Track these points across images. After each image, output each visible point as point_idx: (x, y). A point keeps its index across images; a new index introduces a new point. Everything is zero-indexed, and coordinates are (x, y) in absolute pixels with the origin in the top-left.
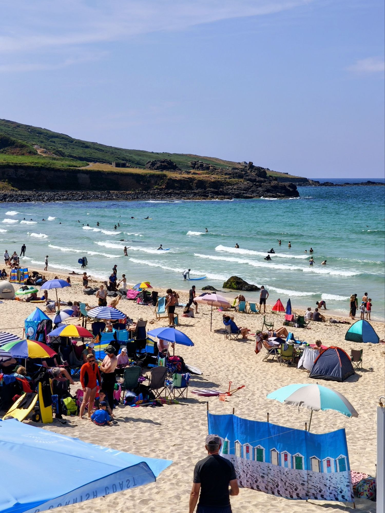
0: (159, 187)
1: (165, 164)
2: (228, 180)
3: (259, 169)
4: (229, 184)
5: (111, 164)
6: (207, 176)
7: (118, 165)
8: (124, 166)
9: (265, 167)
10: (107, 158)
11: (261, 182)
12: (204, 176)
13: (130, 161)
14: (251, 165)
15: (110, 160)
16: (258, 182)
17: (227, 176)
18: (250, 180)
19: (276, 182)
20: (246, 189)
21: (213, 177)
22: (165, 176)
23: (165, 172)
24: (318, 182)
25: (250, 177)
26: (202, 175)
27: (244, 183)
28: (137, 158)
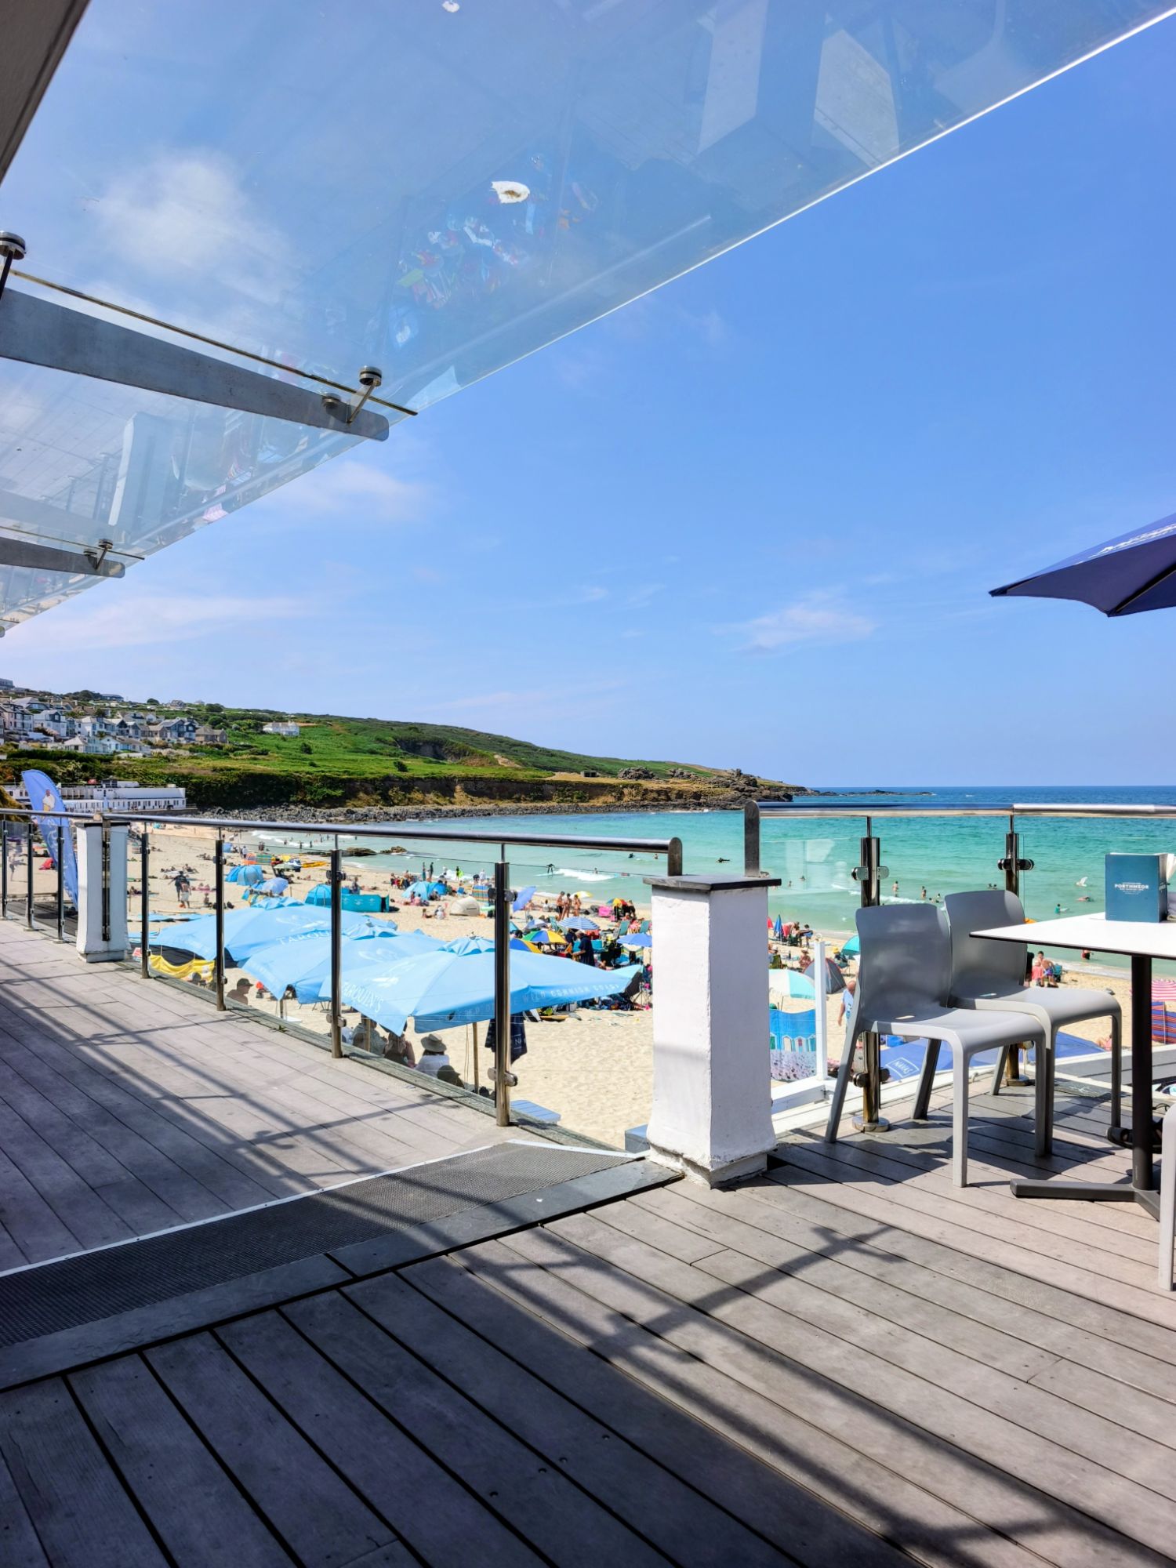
0: (634, 799)
1: (640, 772)
2: (712, 790)
3: (747, 777)
4: (713, 794)
5: (579, 773)
6: (688, 785)
7: (587, 775)
8: (594, 775)
9: (756, 775)
10: (575, 767)
11: (752, 791)
12: (686, 785)
13: (600, 770)
14: (739, 773)
15: (578, 769)
16: (747, 791)
17: (712, 786)
18: (737, 789)
19: (768, 791)
20: (733, 800)
21: (695, 787)
22: (640, 785)
23: (640, 781)
24: (818, 792)
25: (738, 786)
26: (681, 785)
27: (731, 793)
28: (608, 767)
